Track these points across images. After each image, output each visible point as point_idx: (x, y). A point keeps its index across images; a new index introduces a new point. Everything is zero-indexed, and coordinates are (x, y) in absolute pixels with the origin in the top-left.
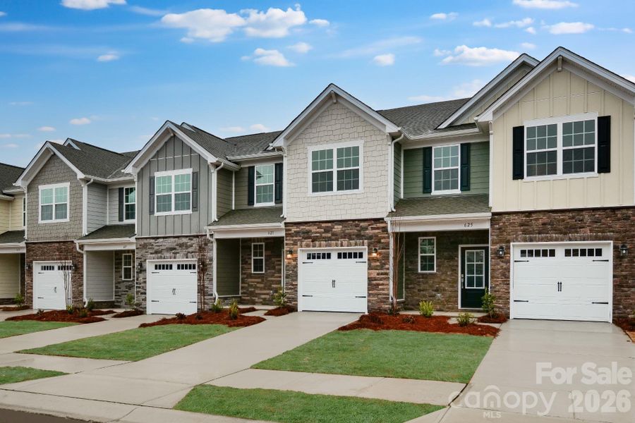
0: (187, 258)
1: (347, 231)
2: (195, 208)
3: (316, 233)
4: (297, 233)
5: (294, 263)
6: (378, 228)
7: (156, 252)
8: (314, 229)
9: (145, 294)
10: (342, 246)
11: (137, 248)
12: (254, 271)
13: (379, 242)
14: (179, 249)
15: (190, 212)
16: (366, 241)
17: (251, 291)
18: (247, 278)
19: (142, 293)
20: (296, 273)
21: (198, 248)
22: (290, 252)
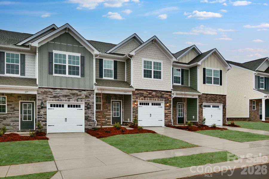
0: (77, 101)
1: (157, 95)
2: (83, 75)
3: (146, 94)
4: (138, 94)
5: (136, 106)
6: (168, 95)
8: (145, 93)
10: (155, 100)
11: (38, 94)
13: (168, 100)
14: (72, 96)
15: (79, 77)
16: (164, 99)
19: (43, 121)
21: (85, 96)
22: (135, 102)
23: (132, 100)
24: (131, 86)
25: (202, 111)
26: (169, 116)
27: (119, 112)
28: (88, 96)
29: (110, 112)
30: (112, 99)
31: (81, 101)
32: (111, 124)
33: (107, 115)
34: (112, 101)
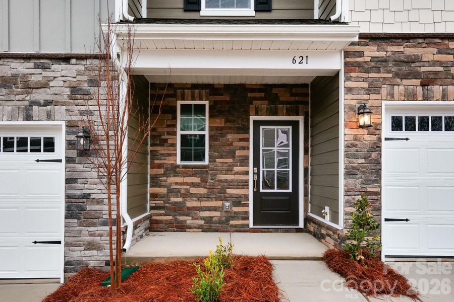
0: (28, 117)
4: (379, 64)
5: (368, 138)
12: (183, 159)
17: (175, 204)
18: (164, 175)
20: (378, 162)
21: (68, 90)
22: (362, 110)
23: (344, 100)
27: (290, 169)
28: (85, 86)
29: (247, 173)
30: (257, 114)
31: (49, 117)
32: (251, 226)
33: (230, 184)
34: (255, 122)
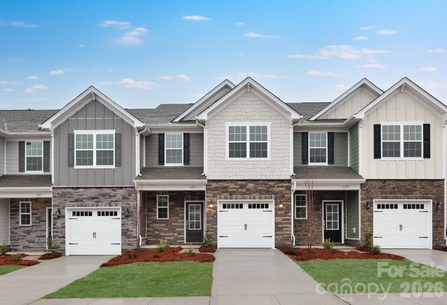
0: (110, 206)
1: (258, 188)
2: (118, 164)
3: (233, 188)
4: (216, 189)
5: (213, 211)
6: (282, 187)
7: (77, 201)
8: (231, 185)
9: (64, 237)
10: (254, 199)
11: (54, 197)
12: (159, 217)
13: (284, 197)
14: (102, 198)
15: (113, 167)
16: (273, 196)
17: (156, 234)
18: (152, 223)
19: (60, 237)
21: (122, 197)
23: (207, 200)
24: (204, 175)
25: (372, 217)
26: (286, 227)
27: (200, 221)
28: (127, 196)
29: (183, 222)
30: (187, 200)
31: (116, 206)
33: (177, 227)
34: (187, 203)
